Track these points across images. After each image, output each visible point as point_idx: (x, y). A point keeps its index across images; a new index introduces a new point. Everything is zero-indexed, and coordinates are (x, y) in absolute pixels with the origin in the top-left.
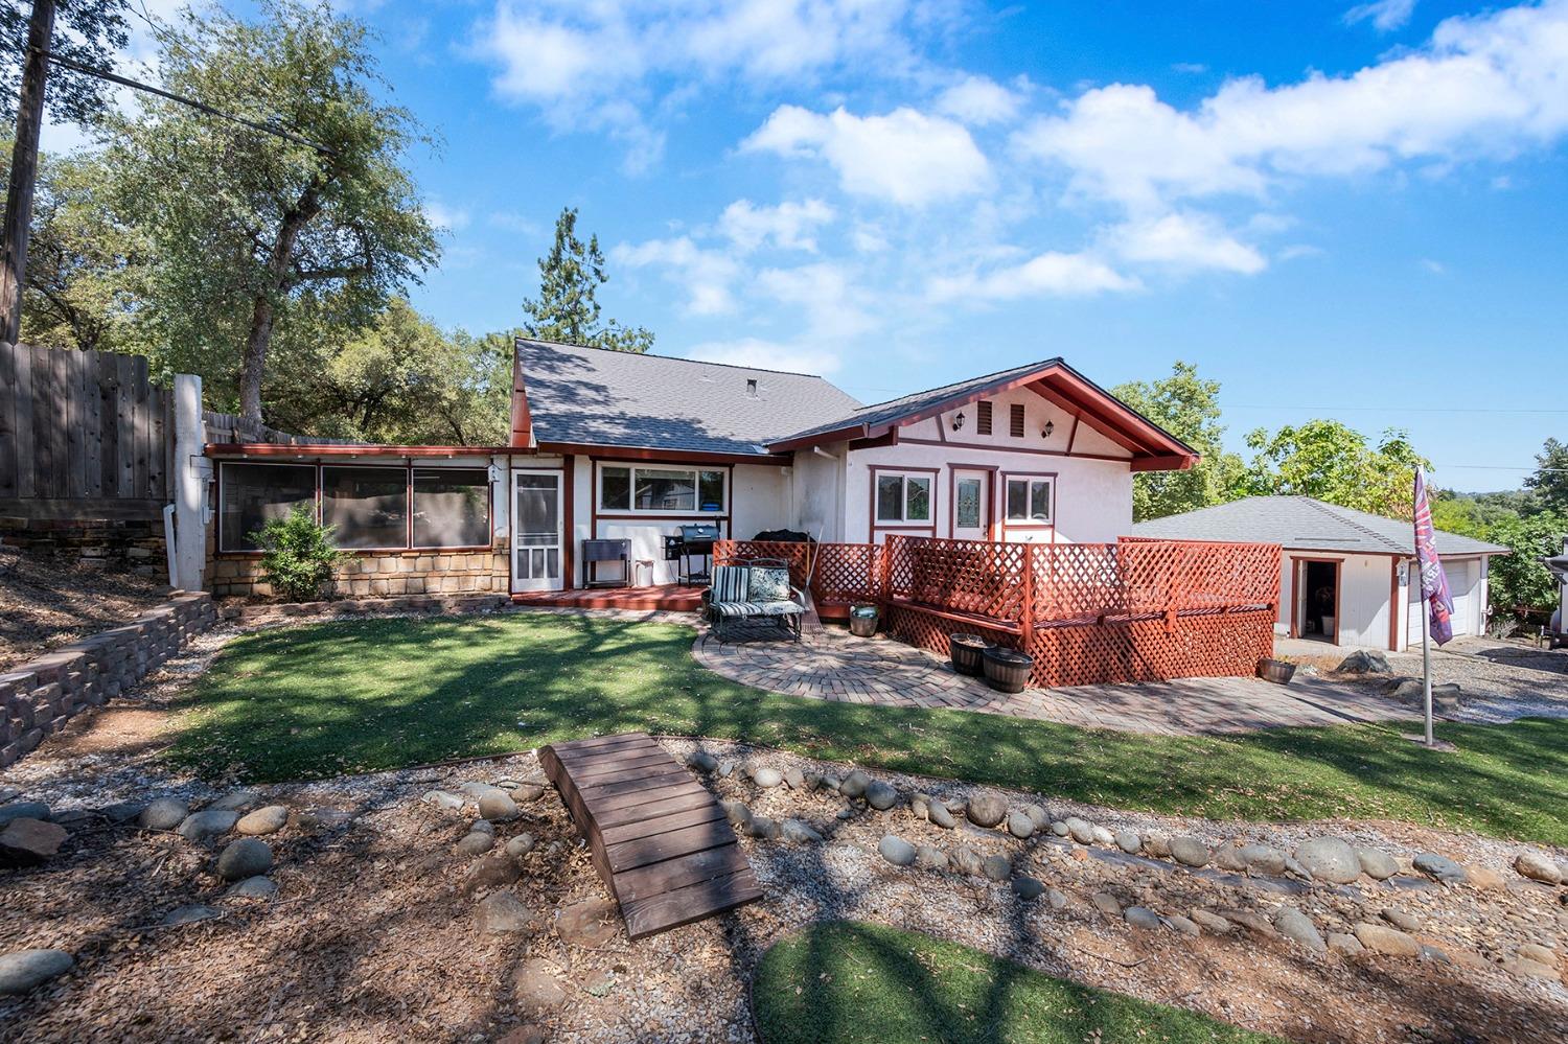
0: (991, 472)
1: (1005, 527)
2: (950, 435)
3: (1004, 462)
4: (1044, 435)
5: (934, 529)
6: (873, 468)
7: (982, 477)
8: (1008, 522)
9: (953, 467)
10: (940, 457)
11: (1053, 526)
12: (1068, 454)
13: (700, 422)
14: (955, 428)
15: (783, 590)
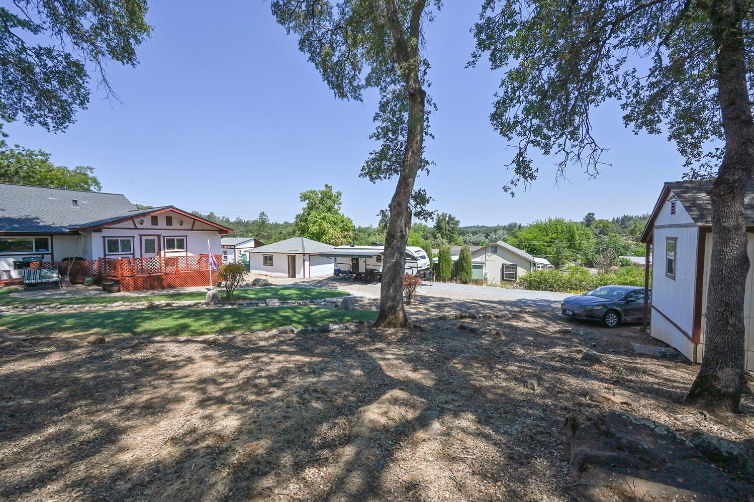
0: (159, 236)
1: (165, 252)
2: (139, 226)
3: (163, 233)
4: (181, 225)
5: (133, 254)
6: (104, 238)
7: (156, 238)
8: (166, 250)
9: (141, 236)
10: (136, 233)
11: (186, 251)
12: (192, 230)
13: (38, 219)
14: (141, 224)
15: (55, 275)
